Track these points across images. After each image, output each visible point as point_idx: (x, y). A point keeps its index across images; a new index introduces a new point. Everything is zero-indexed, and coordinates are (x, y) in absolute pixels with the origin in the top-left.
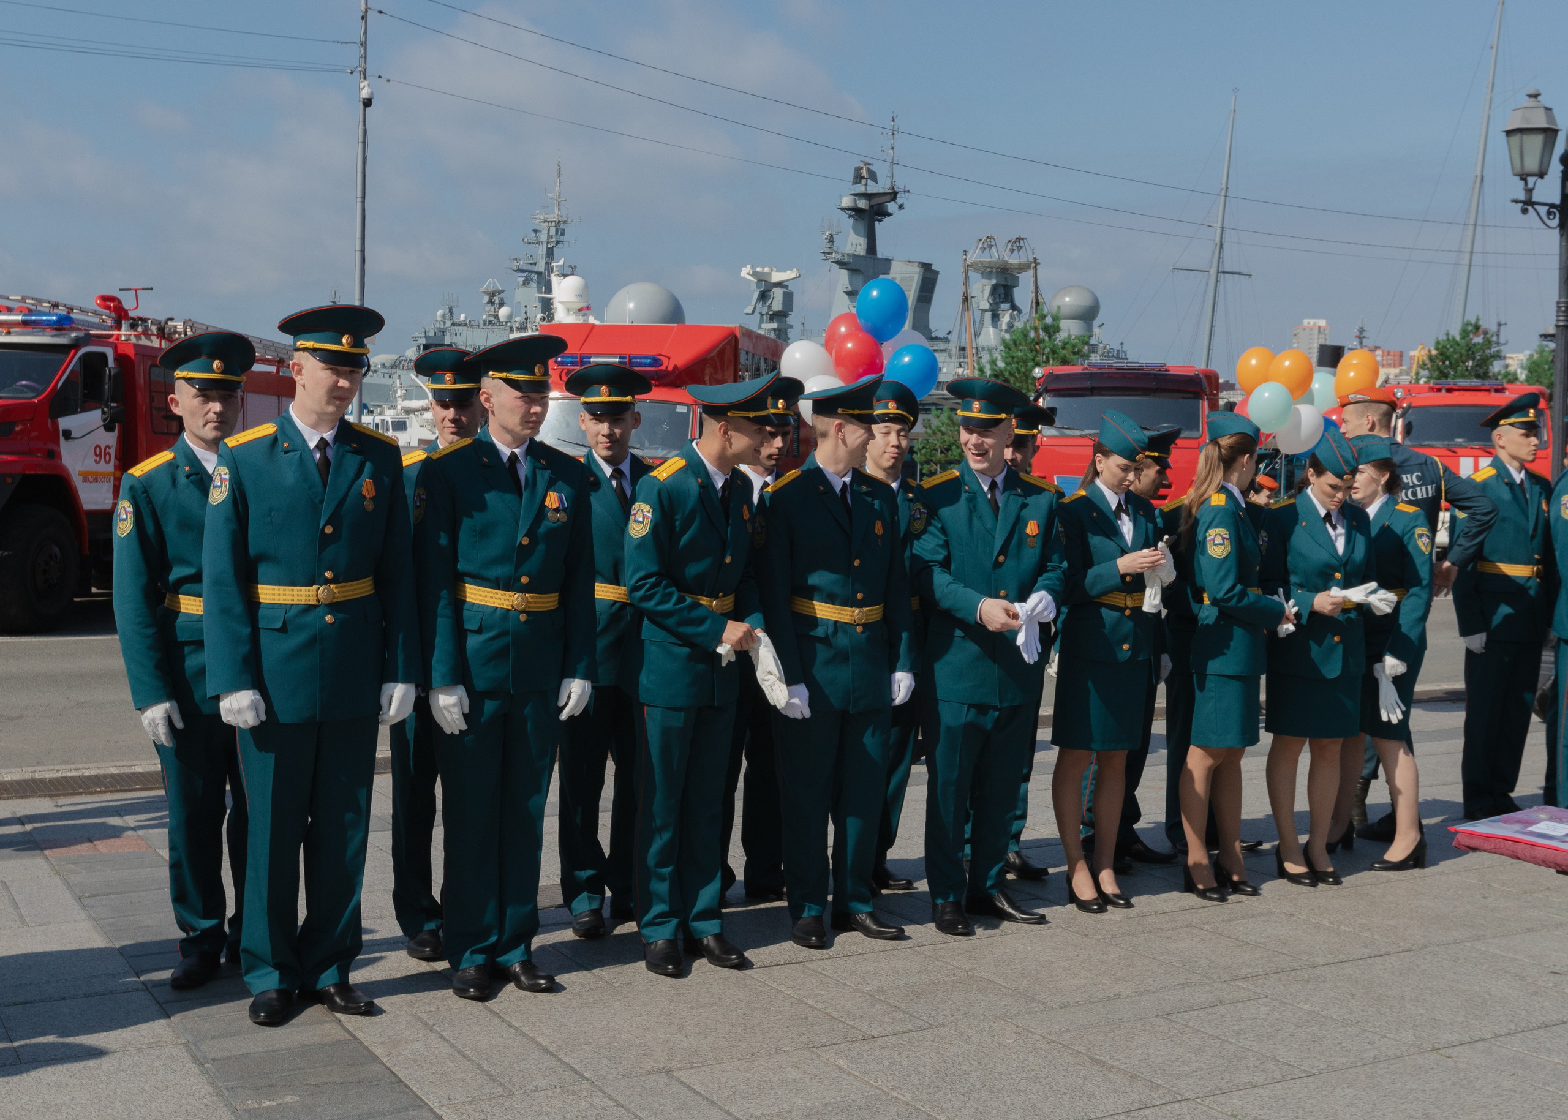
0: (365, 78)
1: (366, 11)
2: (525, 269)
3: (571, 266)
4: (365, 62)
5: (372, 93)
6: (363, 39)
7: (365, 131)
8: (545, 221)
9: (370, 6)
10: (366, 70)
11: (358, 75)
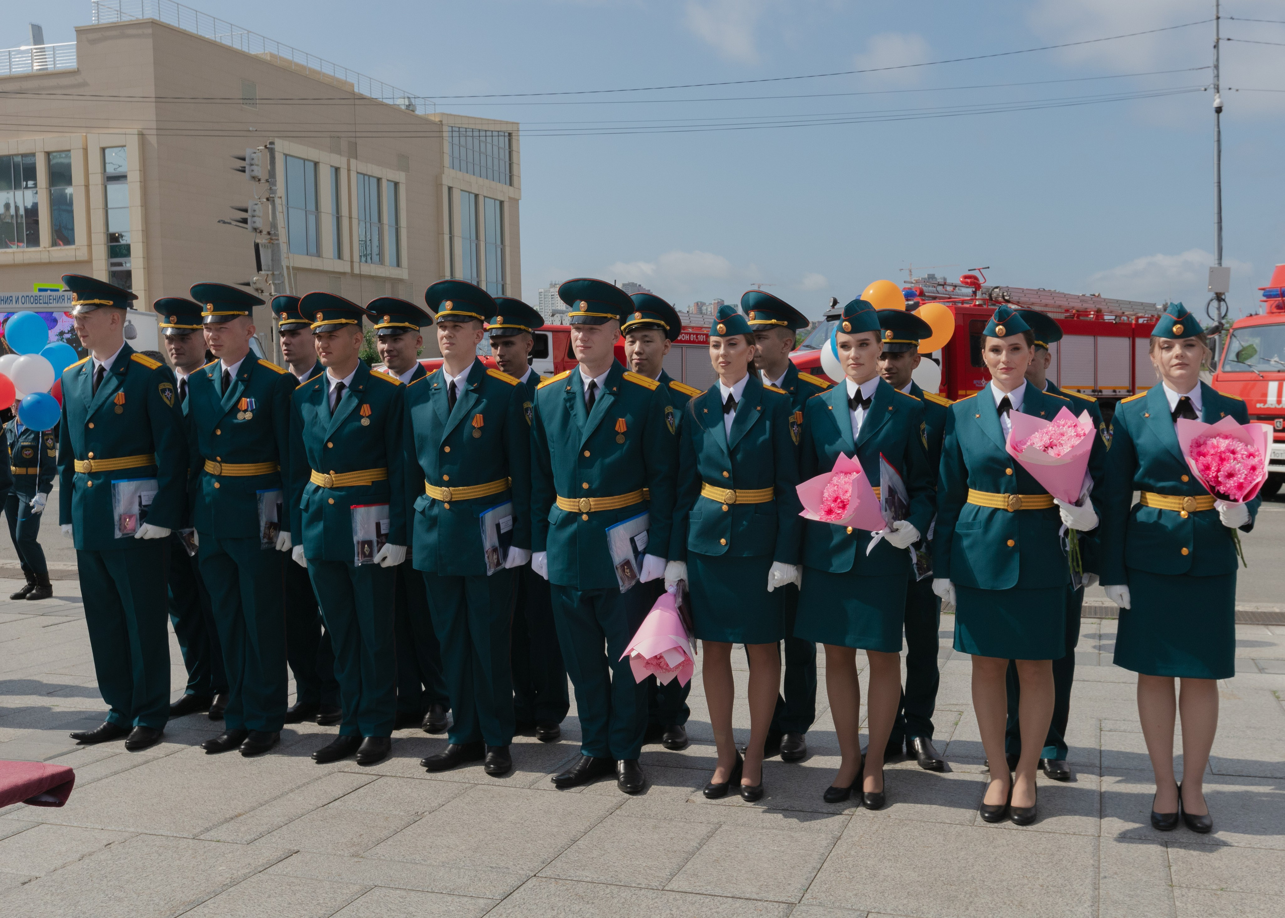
0: (1218, 92)
1: (1218, 42)
4: (1218, 80)
5: (1221, 102)
6: (1215, 63)
7: (1219, 132)
9: (1221, 36)
10: (1218, 86)
11: (1211, 90)
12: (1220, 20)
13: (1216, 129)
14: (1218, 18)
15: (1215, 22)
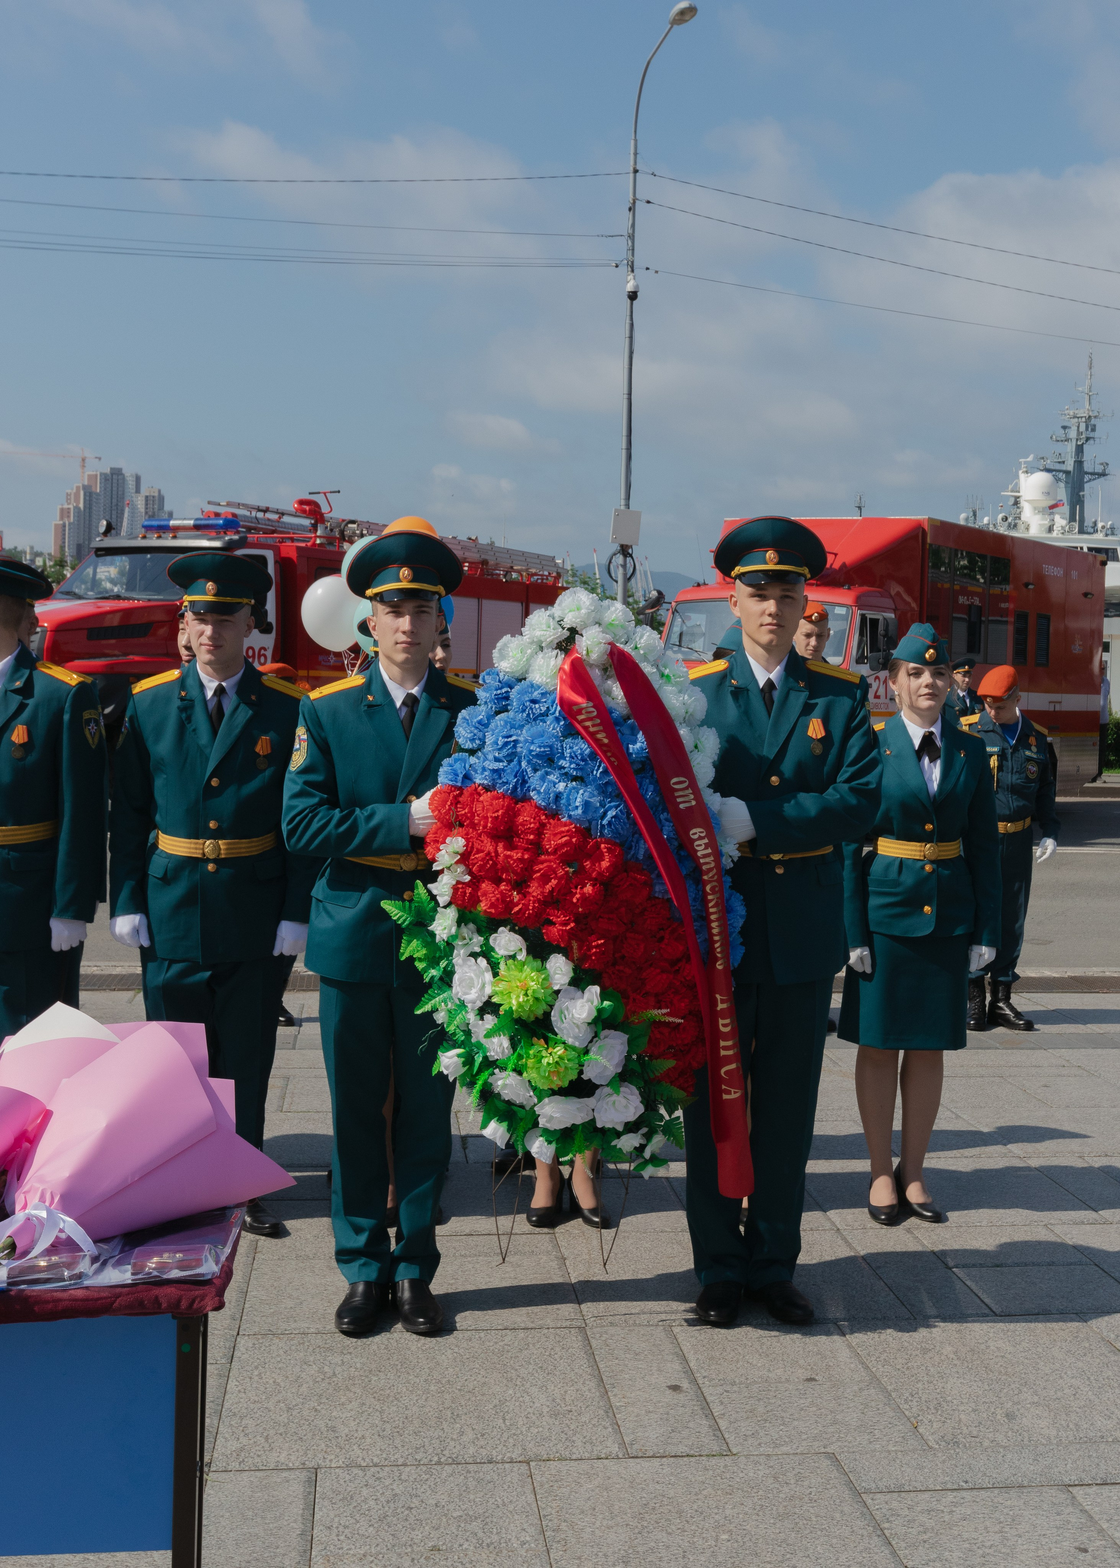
0: (633, 271)
1: (634, 203)
2: (1053, 468)
3: (1102, 464)
4: (633, 255)
5: (637, 286)
6: (630, 231)
7: (632, 325)
8: (1075, 417)
9: (638, 196)
10: (633, 262)
11: (624, 269)
12: (638, 174)
13: (628, 321)
14: (636, 171)
15: (632, 175)
